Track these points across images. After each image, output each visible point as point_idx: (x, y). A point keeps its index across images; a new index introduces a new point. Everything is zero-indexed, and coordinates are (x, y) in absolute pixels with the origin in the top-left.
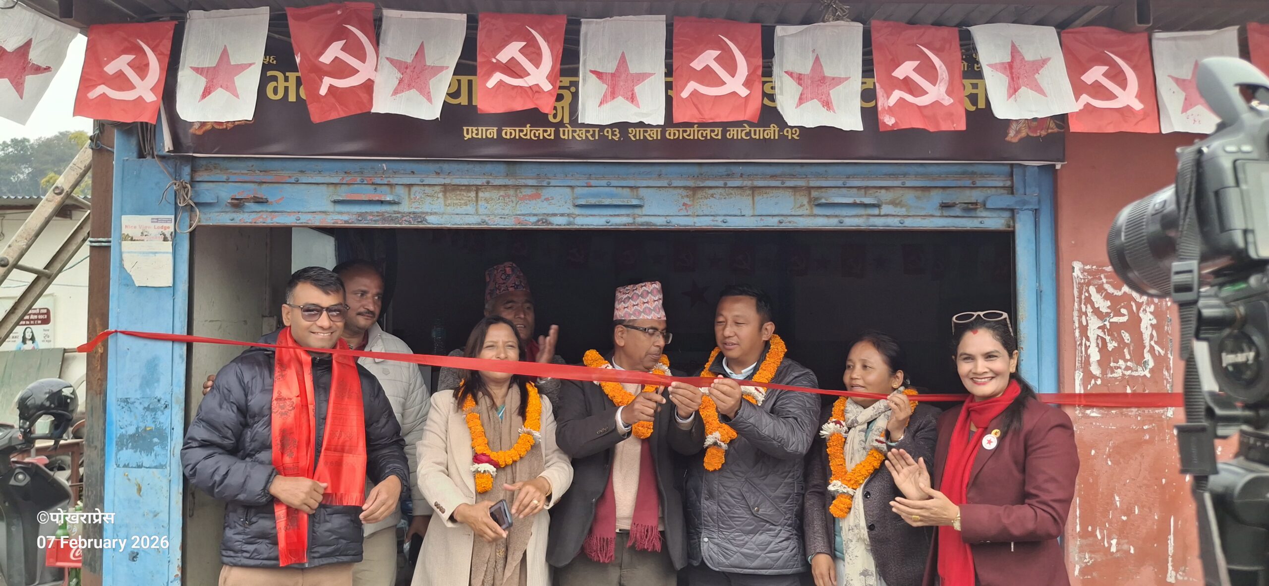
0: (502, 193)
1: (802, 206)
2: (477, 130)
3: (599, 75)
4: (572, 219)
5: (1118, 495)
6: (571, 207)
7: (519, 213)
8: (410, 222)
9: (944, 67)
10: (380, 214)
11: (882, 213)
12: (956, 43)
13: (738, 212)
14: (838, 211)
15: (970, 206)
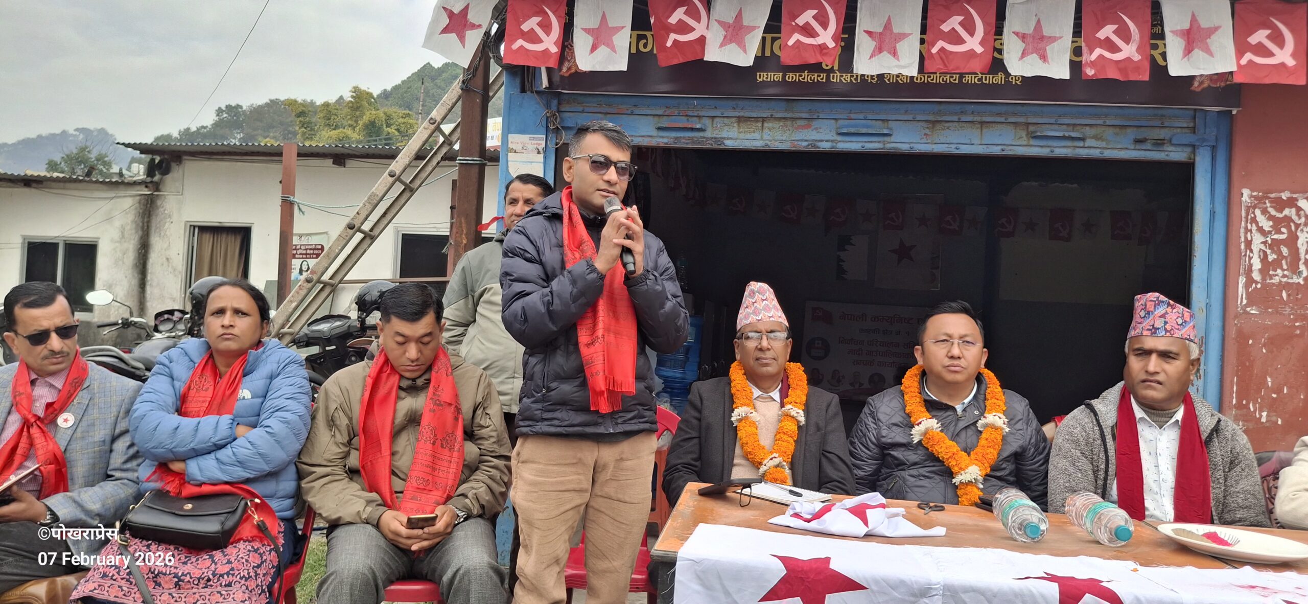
0: (782, 124)
1: (1020, 138)
2: (767, 75)
3: (869, 33)
4: (834, 144)
5: (1270, 377)
6: (835, 135)
7: (793, 139)
8: (712, 145)
9: (1137, 31)
10: (690, 138)
11: (1086, 145)
12: (1148, 12)
13: (968, 142)
14: (1050, 143)
15: (1158, 142)
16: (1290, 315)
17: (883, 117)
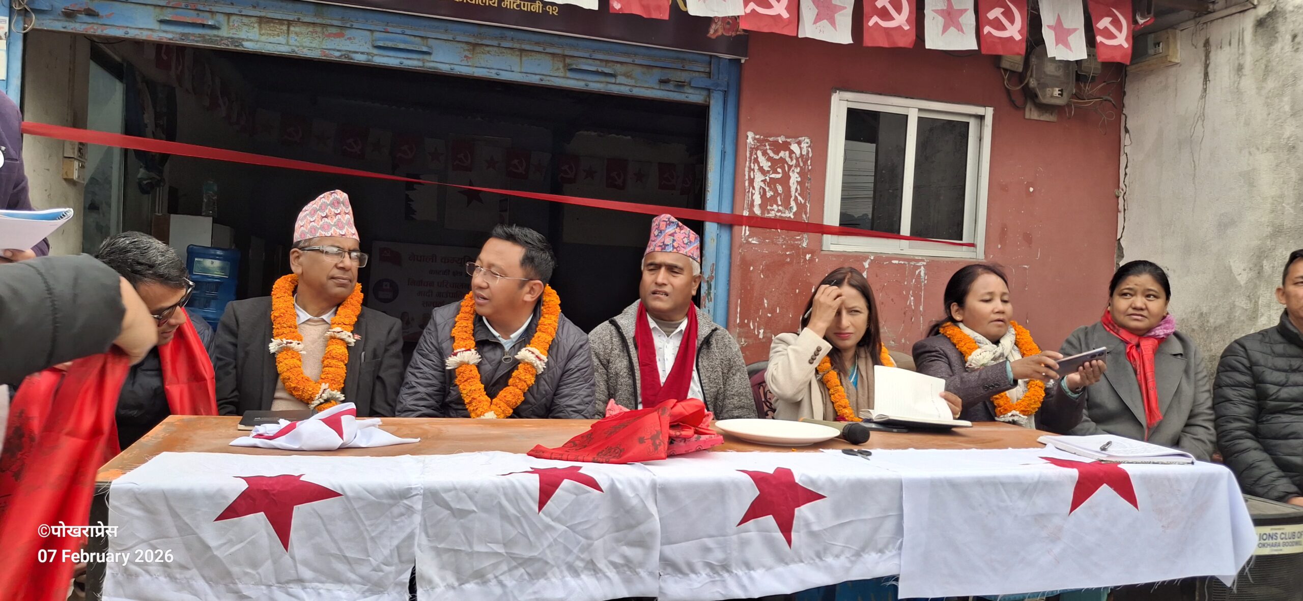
0: (311, 29)
1: (558, 69)
4: (370, 57)
5: (766, 299)
6: (370, 48)
7: (324, 47)
8: (228, 45)
10: (200, 36)
11: (617, 82)
13: (509, 68)
14: (585, 77)
15: (680, 83)
16: (782, 245)
17: (423, 34)
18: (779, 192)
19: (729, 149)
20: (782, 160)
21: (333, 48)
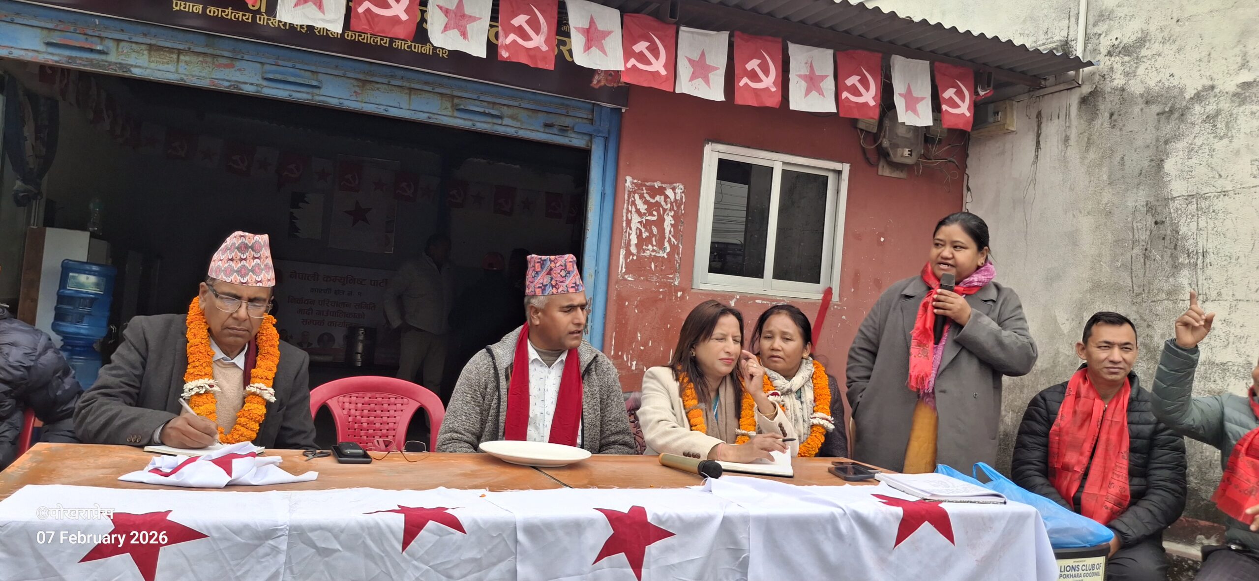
0: (201, 59)
1: (446, 108)
2: (185, 4)
4: (260, 89)
5: (640, 333)
6: (260, 79)
7: (215, 77)
8: (116, 71)
10: (88, 60)
11: (504, 123)
12: (556, 9)
13: (398, 106)
14: (473, 117)
15: (564, 128)
16: (656, 282)
17: (313, 68)
18: (655, 233)
19: (609, 191)
20: (658, 204)
21: (222, 78)
